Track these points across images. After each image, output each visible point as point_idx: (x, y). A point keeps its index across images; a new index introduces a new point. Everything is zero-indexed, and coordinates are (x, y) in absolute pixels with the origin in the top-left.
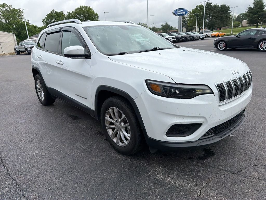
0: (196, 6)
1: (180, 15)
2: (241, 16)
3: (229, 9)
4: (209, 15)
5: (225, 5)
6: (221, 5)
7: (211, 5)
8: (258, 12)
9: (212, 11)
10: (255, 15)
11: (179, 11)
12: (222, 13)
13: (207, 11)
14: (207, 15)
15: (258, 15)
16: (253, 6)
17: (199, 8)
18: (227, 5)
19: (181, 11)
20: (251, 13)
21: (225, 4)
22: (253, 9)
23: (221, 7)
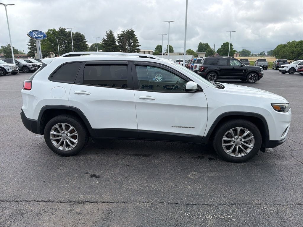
0: (48, 30)
1: (37, 38)
2: (94, 46)
3: (85, 38)
4: (65, 42)
5: (80, 34)
6: (76, 33)
7: (65, 31)
8: (111, 44)
9: (67, 37)
10: (110, 47)
11: (35, 33)
12: (78, 41)
13: (62, 37)
14: (63, 41)
15: (112, 47)
16: (107, 38)
17: (52, 33)
18: (82, 34)
19: (38, 34)
20: (106, 44)
21: (79, 32)
22: (107, 41)
23: (75, 35)
